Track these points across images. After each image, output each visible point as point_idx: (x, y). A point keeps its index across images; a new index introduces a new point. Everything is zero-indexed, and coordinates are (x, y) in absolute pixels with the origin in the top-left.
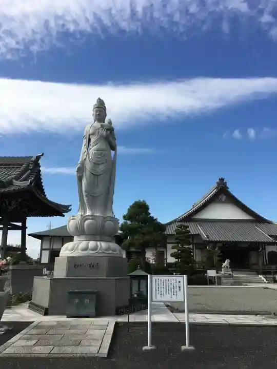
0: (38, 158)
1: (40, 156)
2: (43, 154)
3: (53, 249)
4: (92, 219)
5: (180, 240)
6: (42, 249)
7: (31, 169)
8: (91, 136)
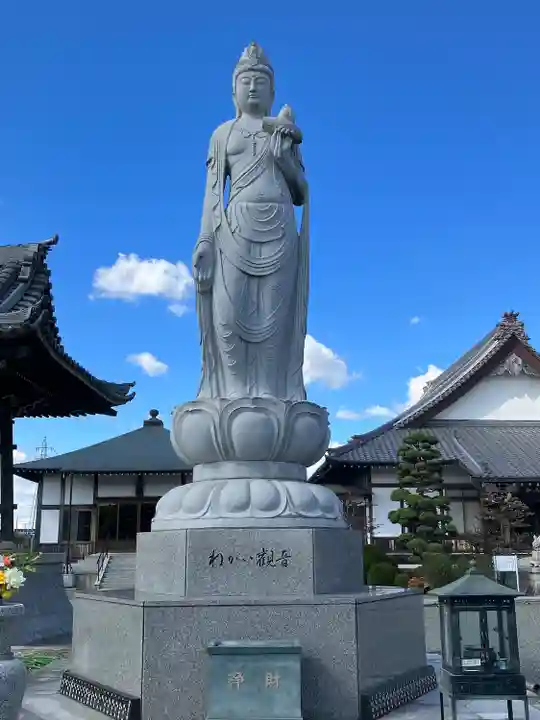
0: (44, 249)
1: (50, 243)
2: (57, 239)
3: (71, 506)
4: (256, 410)
5: (414, 476)
6: (40, 507)
7: (25, 281)
8: (232, 159)
